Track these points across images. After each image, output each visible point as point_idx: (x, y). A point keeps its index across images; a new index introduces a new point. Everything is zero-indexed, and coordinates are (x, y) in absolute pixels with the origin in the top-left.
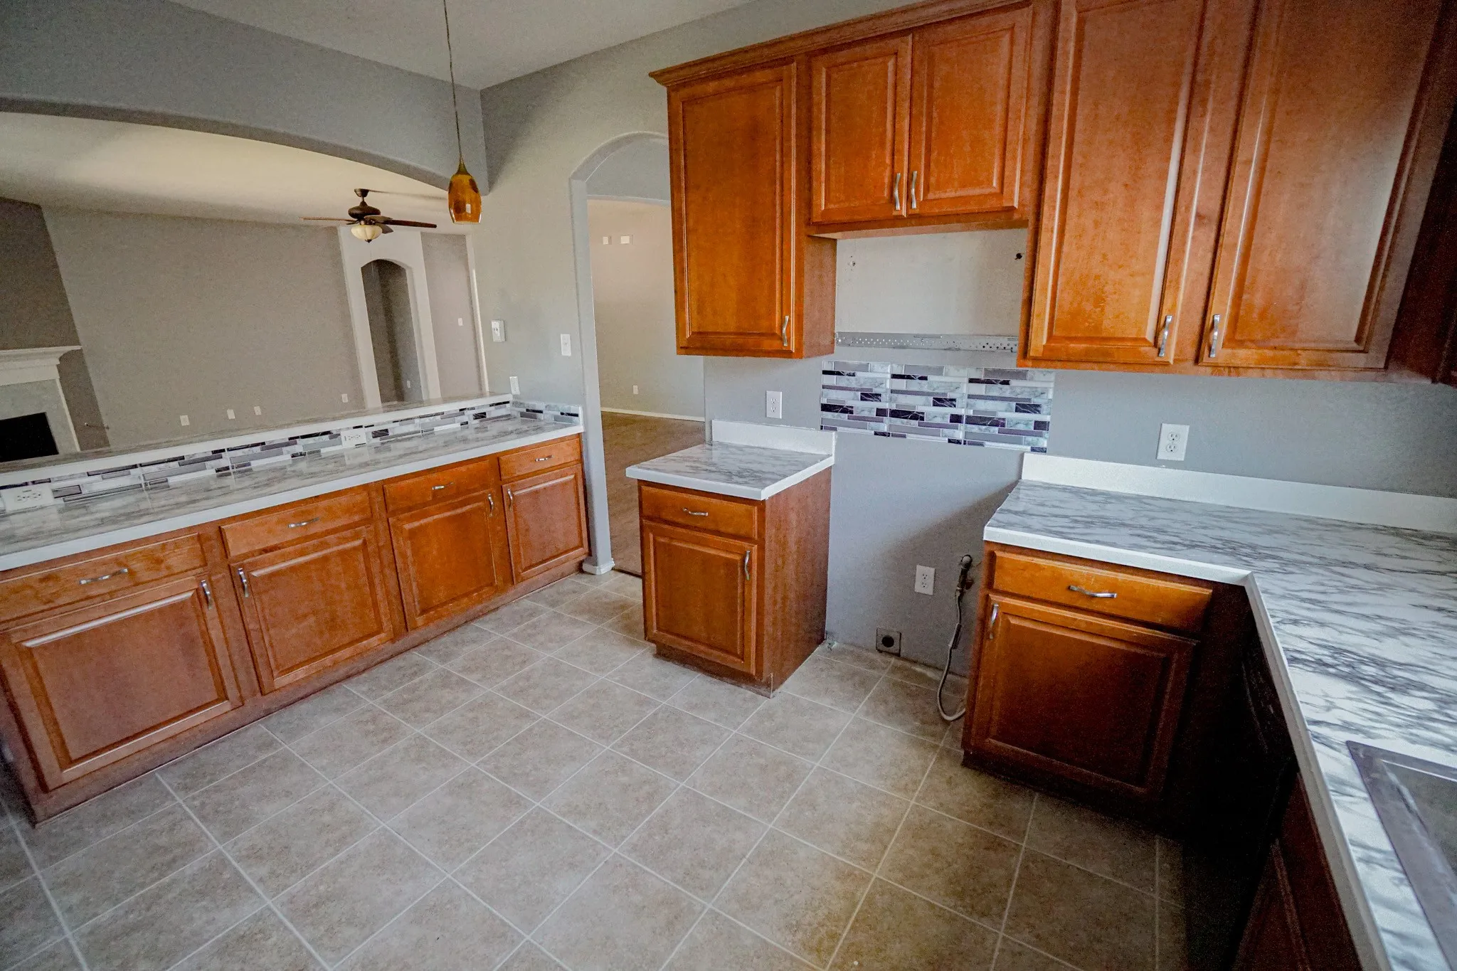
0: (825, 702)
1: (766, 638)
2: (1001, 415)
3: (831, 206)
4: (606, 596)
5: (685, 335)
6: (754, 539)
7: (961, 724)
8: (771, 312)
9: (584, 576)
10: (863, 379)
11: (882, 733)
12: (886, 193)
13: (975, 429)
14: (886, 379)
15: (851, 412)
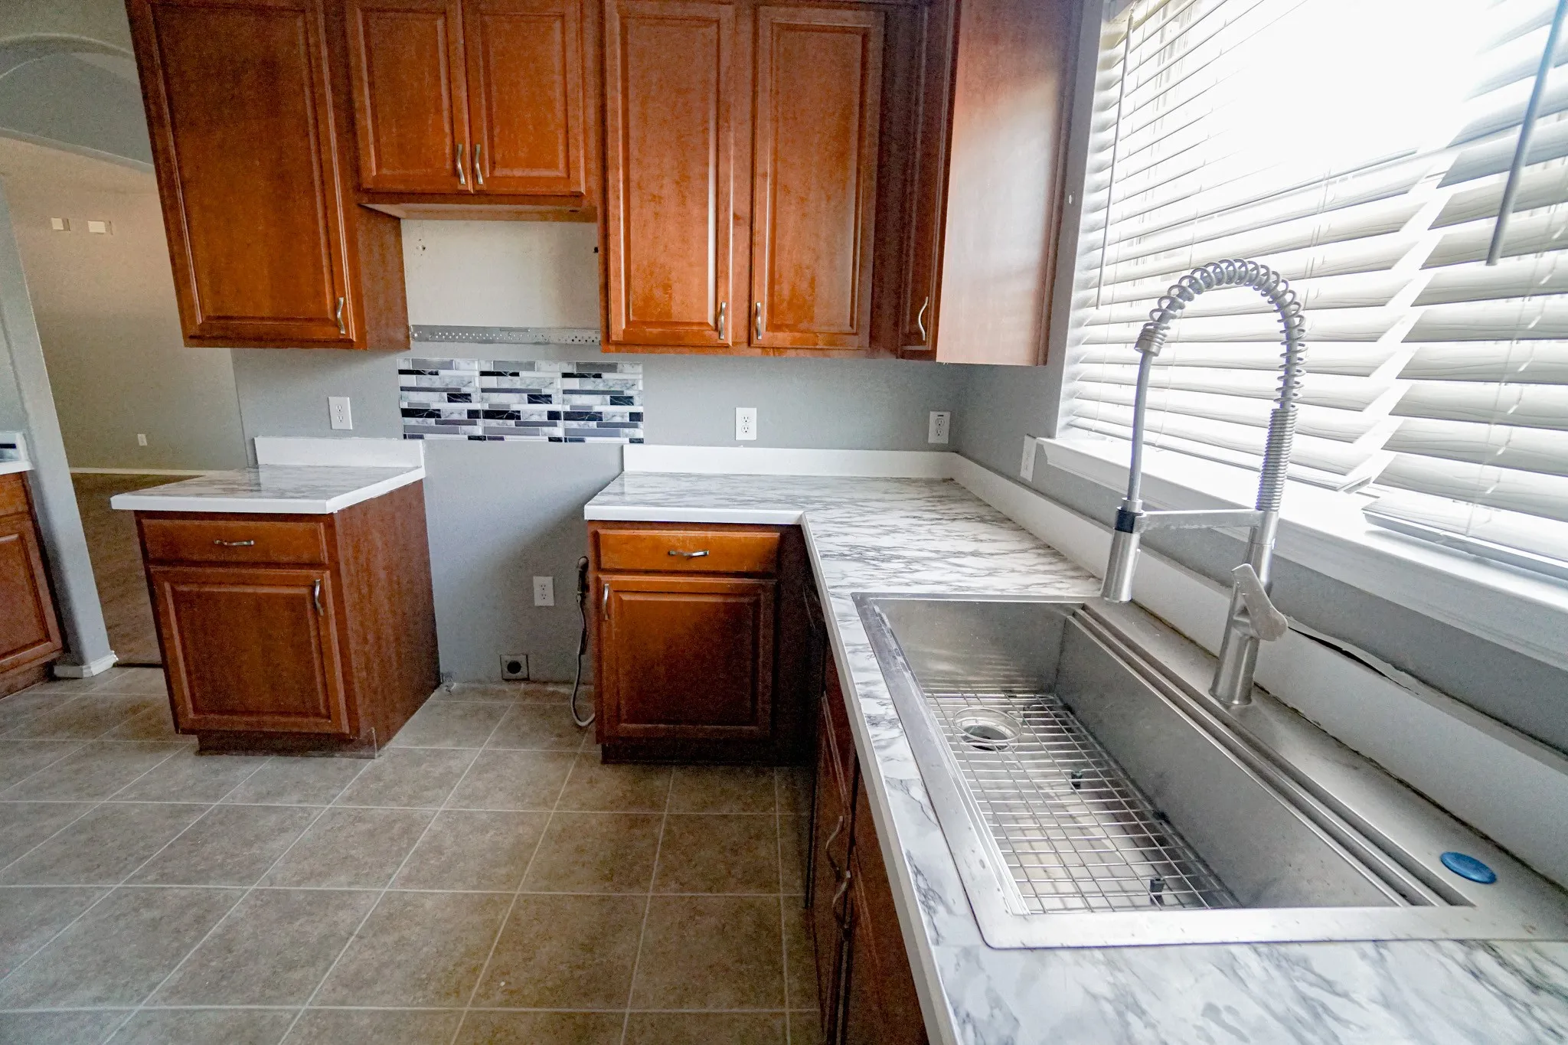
0: (447, 745)
1: (357, 687)
2: (597, 409)
3: (385, 171)
4: (104, 700)
5: (195, 322)
6: (324, 564)
7: (593, 728)
8: (319, 294)
9: (57, 684)
10: (447, 378)
11: (515, 758)
12: (448, 166)
13: (574, 425)
14: (474, 376)
15: (439, 416)
